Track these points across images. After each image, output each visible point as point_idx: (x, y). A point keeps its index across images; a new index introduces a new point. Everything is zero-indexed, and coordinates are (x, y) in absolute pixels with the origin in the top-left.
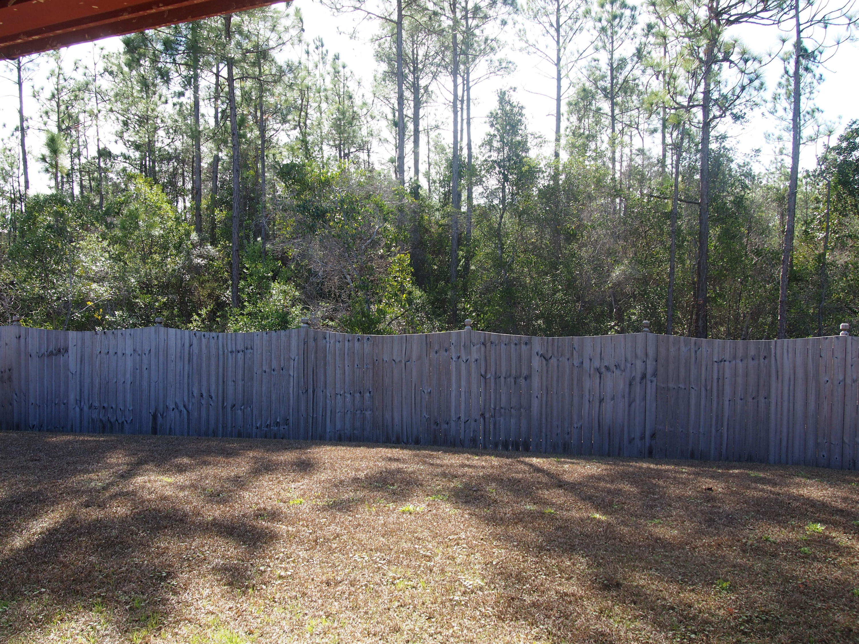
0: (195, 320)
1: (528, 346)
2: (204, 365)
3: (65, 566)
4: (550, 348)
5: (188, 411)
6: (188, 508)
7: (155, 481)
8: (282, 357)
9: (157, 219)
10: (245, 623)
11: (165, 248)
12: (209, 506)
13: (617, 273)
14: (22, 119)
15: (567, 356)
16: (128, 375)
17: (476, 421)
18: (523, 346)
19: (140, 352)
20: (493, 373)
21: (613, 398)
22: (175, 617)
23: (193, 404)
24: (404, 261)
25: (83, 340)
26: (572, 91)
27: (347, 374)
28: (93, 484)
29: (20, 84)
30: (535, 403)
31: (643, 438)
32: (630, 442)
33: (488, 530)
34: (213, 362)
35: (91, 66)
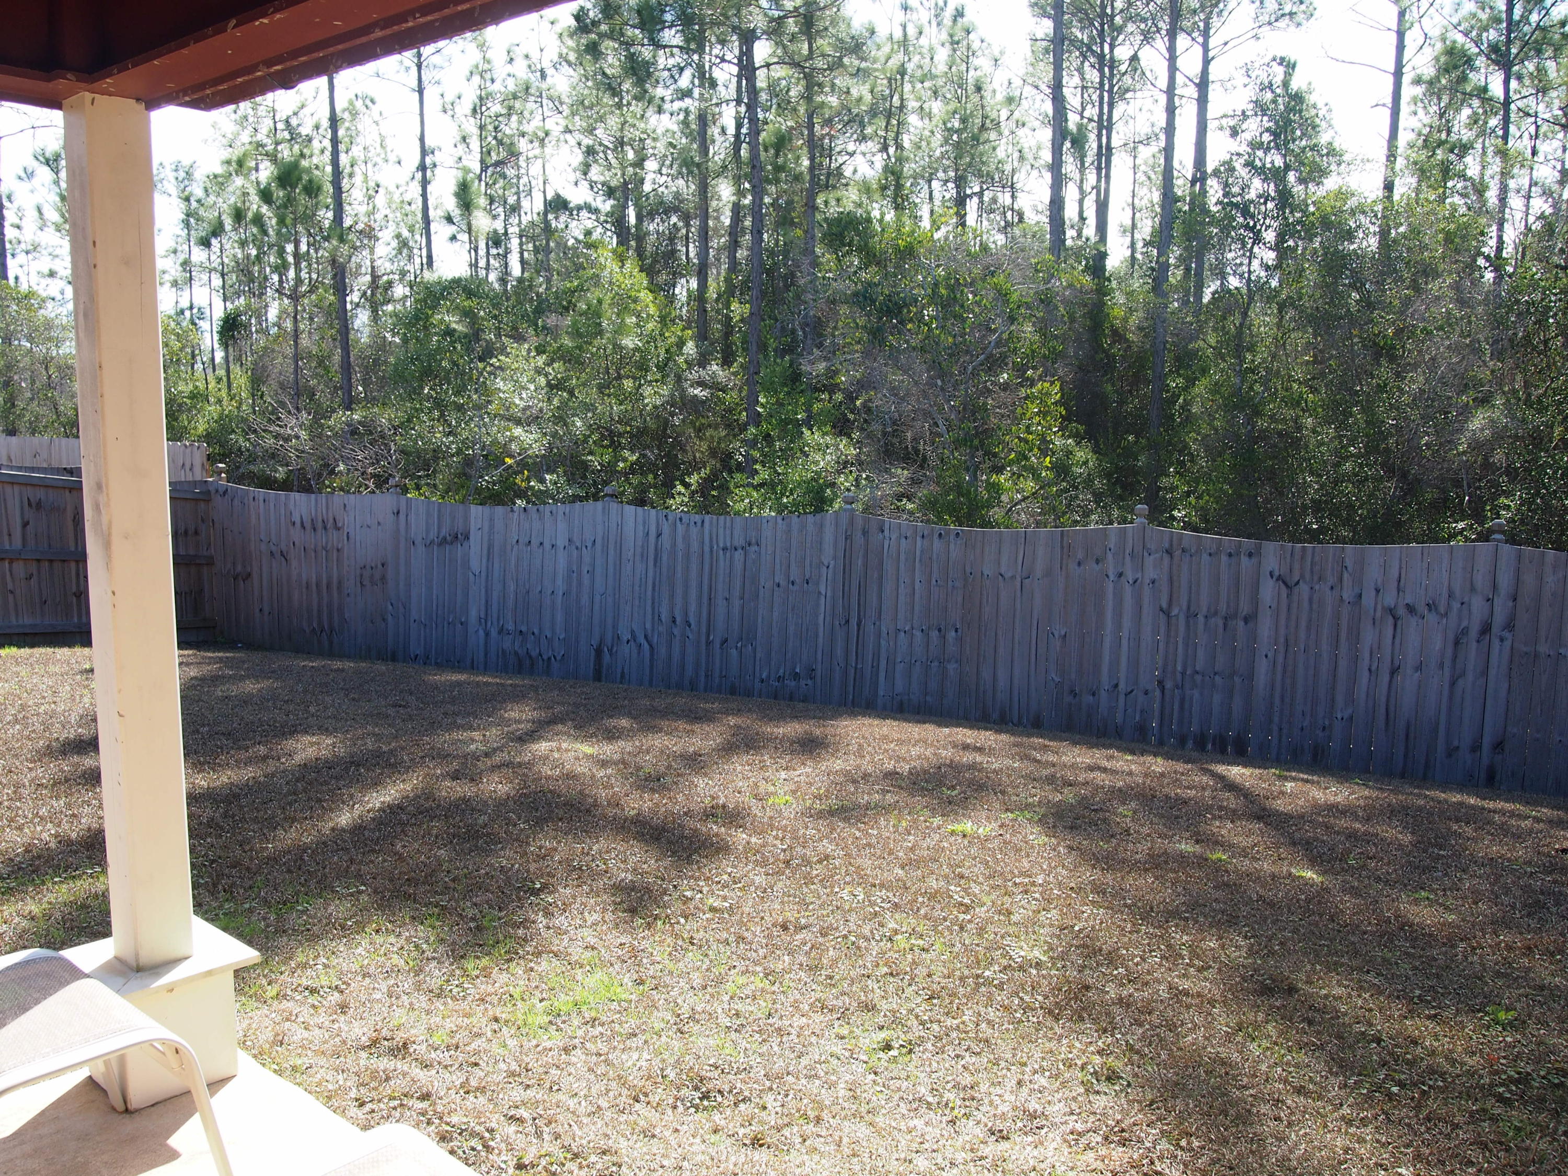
0: (679, 493)
1: (1254, 560)
2: (679, 569)
3: (401, 858)
4: (1297, 566)
5: (651, 646)
6: (603, 794)
7: (567, 750)
8: (807, 562)
9: (631, 320)
10: (637, 968)
11: (643, 367)
12: (636, 794)
13: (1478, 422)
14: (424, 152)
15: (1331, 580)
16: (559, 582)
17: (1146, 693)
18: (1244, 560)
19: (579, 544)
20: (1185, 607)
21: (1419, 668)
22: (536, 947)
23: (659, 634)
24: (1048, 394)
25: (491, 520)
26: (1428, 54)
27: (917, 596)
28: (473, 747)
29: (421, 91)
30: (1262, 667)
31: (1476, 747)
32: (1449, 755)
33: (1088, 875)
34: (694, 567)
35: (535, 55)
